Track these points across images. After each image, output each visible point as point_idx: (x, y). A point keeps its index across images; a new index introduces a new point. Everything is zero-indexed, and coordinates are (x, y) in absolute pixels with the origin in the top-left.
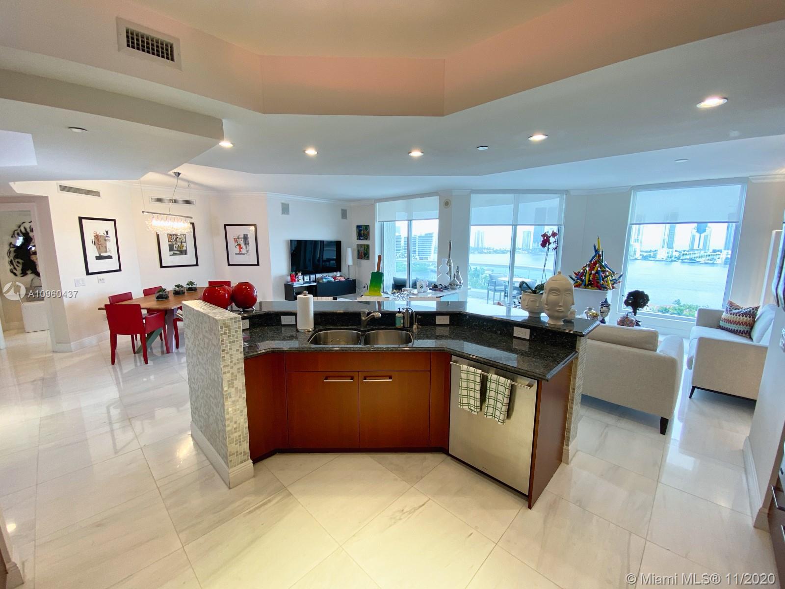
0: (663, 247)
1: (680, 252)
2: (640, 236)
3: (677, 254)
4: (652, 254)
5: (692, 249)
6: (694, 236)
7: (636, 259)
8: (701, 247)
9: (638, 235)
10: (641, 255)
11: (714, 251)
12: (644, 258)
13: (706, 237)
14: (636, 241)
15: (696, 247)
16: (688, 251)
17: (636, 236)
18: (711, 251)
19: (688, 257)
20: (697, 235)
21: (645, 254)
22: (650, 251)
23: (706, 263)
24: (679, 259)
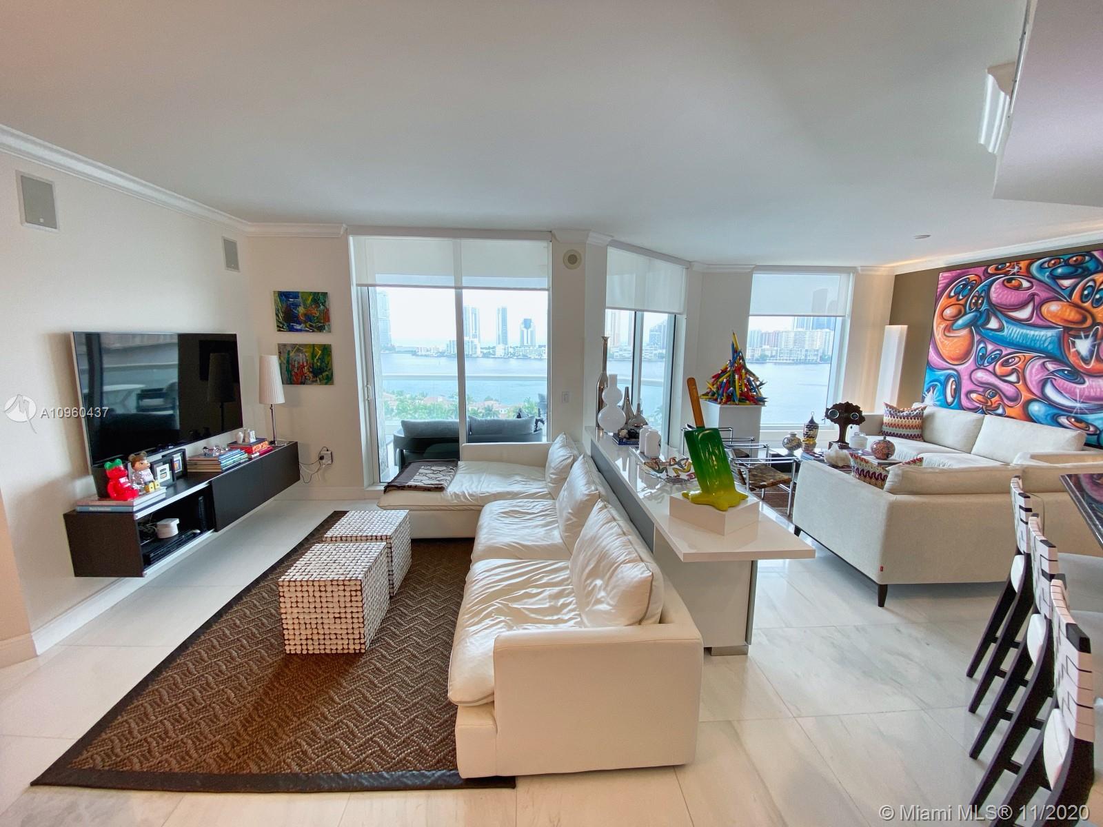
0: (499, 343)
1: (514, 348)
2: (477, 331)
3: (511, 350)
4: (491, 351)
5: (522, 345)
6: (523, 332)
7: (478, 357)
8: (529, 342)
9: (476, 330)
10: (481, 352)
11: (540, 346)
12: (485, 356)
13: (531, 332)
14: (475, 336)
15: (525, 344)
16: (520, 347)
17: (474, 331)
18: (537, 347)
19: (521, 353)
20: (525, 330)
21: (485, 351)
22: (489, 348)
23: (535, 359)
24: (514, 355)
